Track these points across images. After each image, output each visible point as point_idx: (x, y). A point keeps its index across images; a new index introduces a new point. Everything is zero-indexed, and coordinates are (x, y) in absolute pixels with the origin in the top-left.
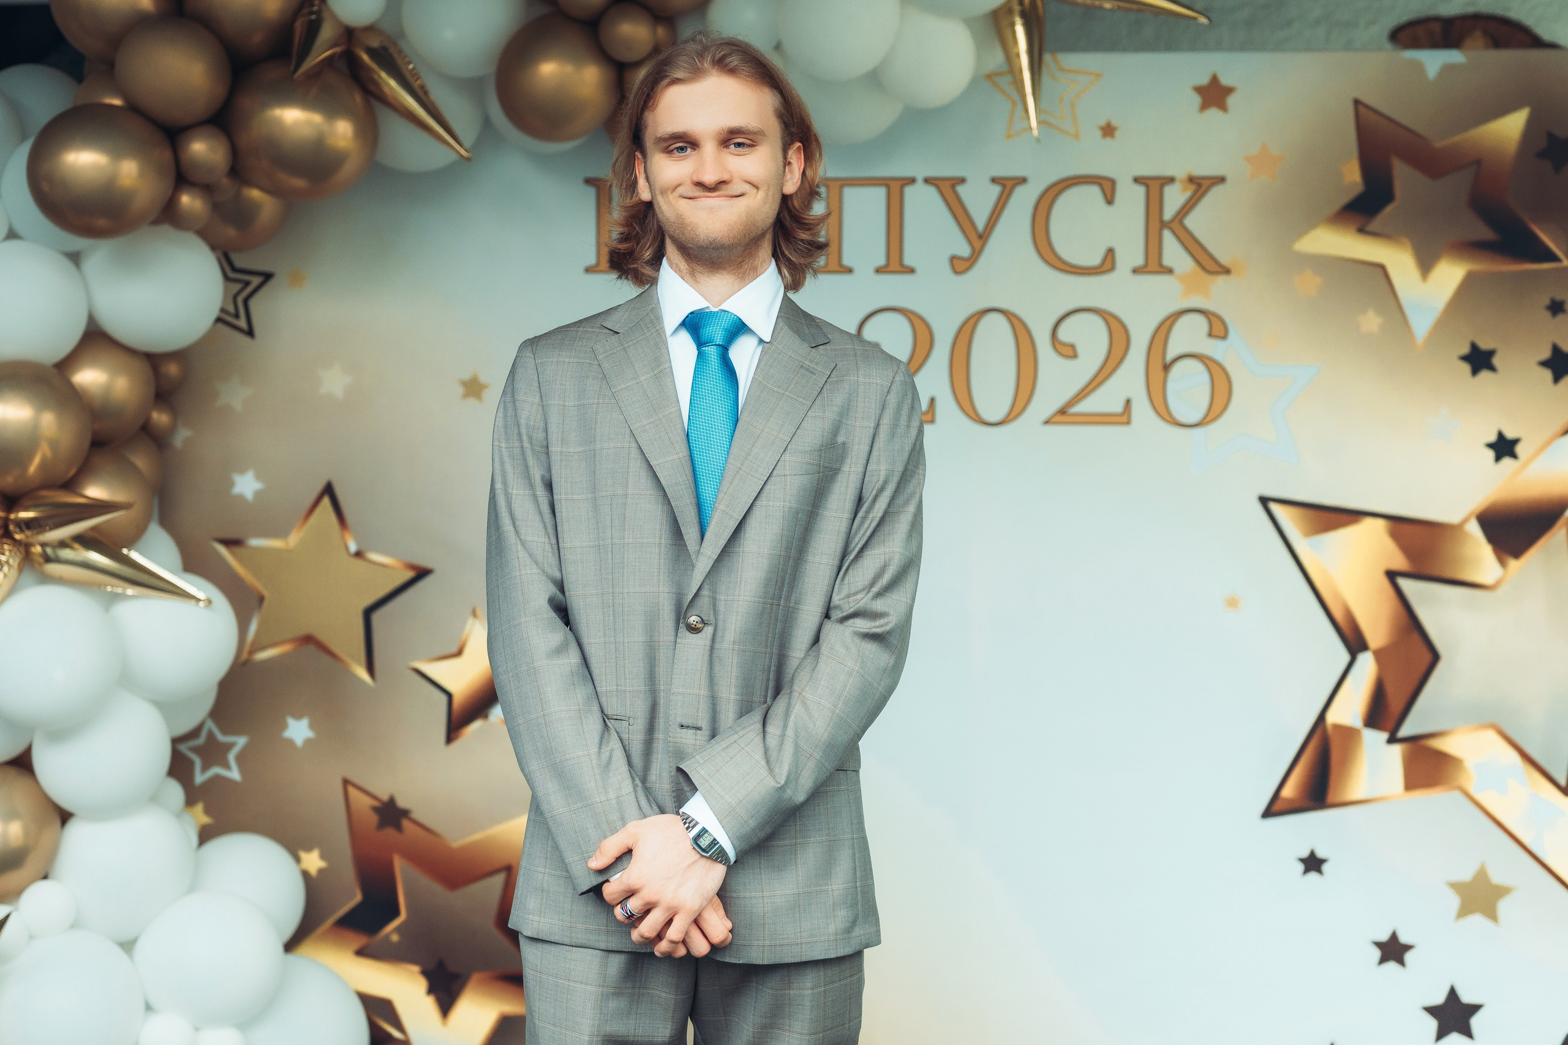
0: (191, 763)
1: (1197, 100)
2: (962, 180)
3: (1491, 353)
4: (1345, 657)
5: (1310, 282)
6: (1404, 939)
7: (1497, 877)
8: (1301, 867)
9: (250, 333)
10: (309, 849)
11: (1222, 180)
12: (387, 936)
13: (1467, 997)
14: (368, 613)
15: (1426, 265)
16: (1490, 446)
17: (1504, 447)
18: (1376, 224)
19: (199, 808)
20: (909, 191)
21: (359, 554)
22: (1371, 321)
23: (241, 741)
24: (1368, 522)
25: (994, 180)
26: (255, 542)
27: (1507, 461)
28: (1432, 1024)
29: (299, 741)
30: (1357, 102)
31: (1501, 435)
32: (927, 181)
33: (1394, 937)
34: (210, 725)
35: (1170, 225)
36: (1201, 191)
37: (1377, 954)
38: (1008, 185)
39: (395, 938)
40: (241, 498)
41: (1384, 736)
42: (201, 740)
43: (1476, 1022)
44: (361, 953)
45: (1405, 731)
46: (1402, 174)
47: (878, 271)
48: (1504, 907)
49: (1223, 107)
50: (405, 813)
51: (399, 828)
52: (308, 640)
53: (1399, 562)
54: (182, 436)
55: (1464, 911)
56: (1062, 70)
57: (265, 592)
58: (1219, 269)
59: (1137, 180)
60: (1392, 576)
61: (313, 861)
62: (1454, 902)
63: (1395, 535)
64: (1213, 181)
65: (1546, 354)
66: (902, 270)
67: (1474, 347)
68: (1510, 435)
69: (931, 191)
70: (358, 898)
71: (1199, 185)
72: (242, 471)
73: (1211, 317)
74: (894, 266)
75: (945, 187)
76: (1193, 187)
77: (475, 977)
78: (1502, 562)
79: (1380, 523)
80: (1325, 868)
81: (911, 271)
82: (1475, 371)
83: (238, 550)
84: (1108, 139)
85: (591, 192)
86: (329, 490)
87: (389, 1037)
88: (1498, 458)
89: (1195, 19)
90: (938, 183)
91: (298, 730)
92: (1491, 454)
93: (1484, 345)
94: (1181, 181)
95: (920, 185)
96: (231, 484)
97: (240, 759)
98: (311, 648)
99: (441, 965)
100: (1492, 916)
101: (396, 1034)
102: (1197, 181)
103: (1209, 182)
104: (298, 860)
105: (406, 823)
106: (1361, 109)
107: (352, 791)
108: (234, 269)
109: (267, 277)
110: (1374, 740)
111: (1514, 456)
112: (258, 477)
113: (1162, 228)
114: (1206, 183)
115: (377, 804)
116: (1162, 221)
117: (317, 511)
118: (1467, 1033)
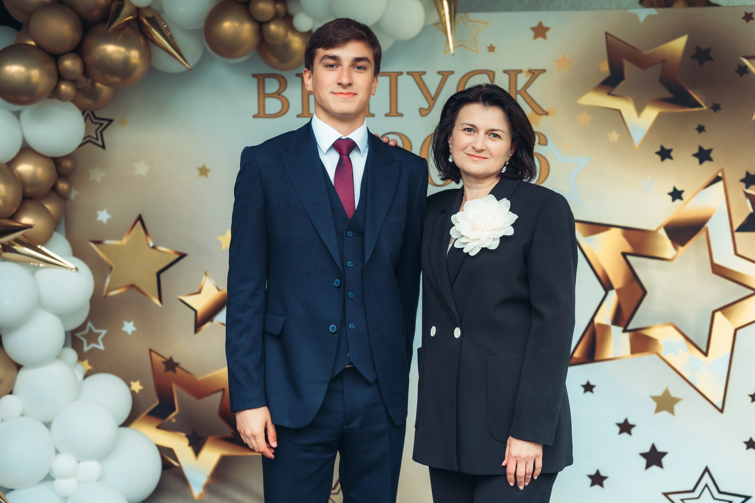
0: (82, 342)
1: (532, 34)
2: (424, 73)
3: (670, 151)
4: (603, 293)
5: (585, 118)
6: (631, 422)
7: (674, 394)
8: (583, 389)
9: (103, 147)
10: (135, 381)
11: (544, 71)
12: (170, 420)
13: (660, 449)
14: (159, 274)
15: (639, 110)
16: (670, 194)
17: (676, 195)
18: (616, 91)
19: (86, 362)
20: (400, 78)
21: (154, 247)
22: (614, 136)
23: (104, 332)
24: (613, 230)
25: (439, 73)
26: (108, 242)
27: (678, 201)
28: (643, 462)
29: (129, 332)
30: (607, 34)
31: (675, 189)
32: (408, 73)
33: (626, 421)
34: (90, 324)
35: (521, 92)
36: (535, 76)
37: (618, 429)
38: (445, 75)
39: (174, 421)
40: (101, 222)
41: (621, 329)
42: (86, 332)
43: (664, 460)
44: (159, 427)
45: (631, 326)
46: (628, 67)
47: (386, 115)
48: (677, 407)
49: (544, 37)
50: (177, 365)
51: (174, 371)
52: (132, 286)
53: (628, 248)
54: (74, 194)
55: (658, 410)
56: (470, 21)
57: (113, 265)
58: (544, 113)
59: (505, 72)
60: (624, 255)
61: (137, 386)
62: (654, 405)
63: (626, 236)
64: (541, 72)
65: (696, 151)
66: (398, 115)
67: (662, 148)
68: (679, 189)
69: (410, 78)
70: (157, 403)
71: (534, 74)
72: (101, 210)
73: (539, 135)
74: (394, 113)
75: (417, 76)
76: (531, 75)
77: (210, 438)
78: (676, 248)
79: (619, 231)
80: (594, 389)
81: (402, 115)
82: (663, 159)
83: (100, 245)
84: (491, 53)
85: (255, 80)
86: (140, 218)
87: (172, 465)
88: (674, 200)
90: (414, 74)
91: (129, 327)
92: (670, 198)
93: (667, 147)
94: (525, 72)
95: (405, 76)
96: (97, 216)
97: (103, 340)
98: (133, 290)
99: (194, 433)
100: (672, 411)
101: (175, 464)
102: (533, 72)
103: (538, 72)
104: (129, 386)
105: (177, 369)
106: (609, 36)
107: (153, 354)
108: (96, 118)
109: (111, 121)
110: (616, 331)
111: (681, 198)
112: (108, 212)
113: (516, 94)
114: (537, 73)
115: (164, 360)
116: (516, 91)
117: (136, 227)
118: (660, 465)
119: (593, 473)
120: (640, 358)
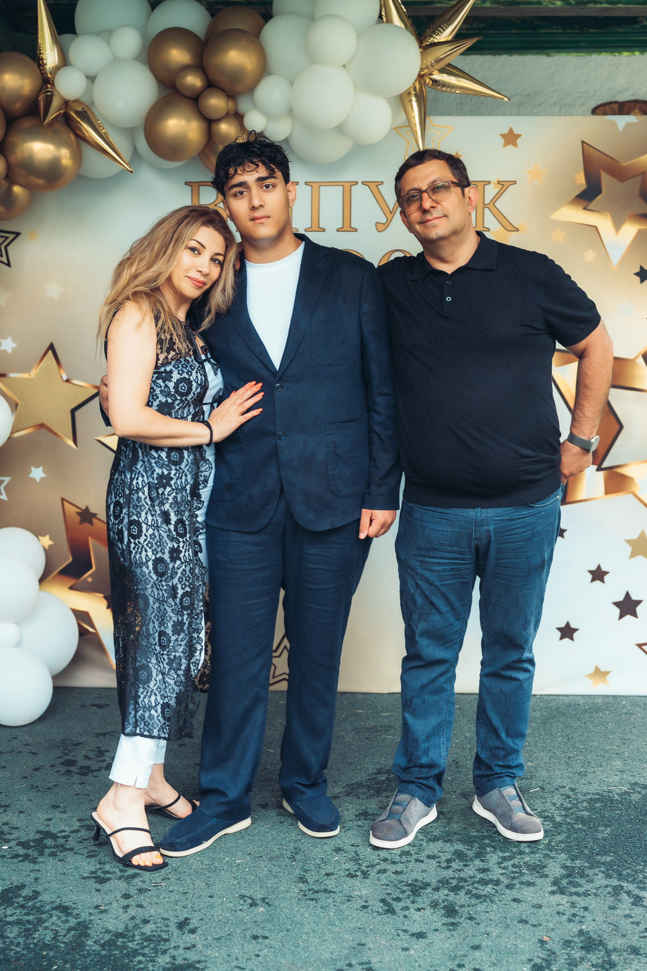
1: (502, 141)
2: (382, 183)
5: (559, 235)
6: (604, 569)
9: (9, 265)
10: (44, 535)
11: (515, 182)
12: (86, 579)
13: (634, 597)
14: (73, 412)
15: (618, 226)
18: (592, 206)
20: (354, 188)
21: (67, 381)
22: (590, 256)
23: (7, 479)
26: (12, 375)
28: (617, 611)
29: (38, 480)
30: (583, 142)
32: (363, 183)
33: (599, 567)
35: (489, 206)
36: (505, 188)
37: (590, 576)
39: (90, 580)
40: (5, 352)
41: (595, 467)
43: (639, 609)
44: (71, 588)
45: (605, 465)
46: (606, 179)
47: (338, 230)
49: (515, 145)
50: (94, 515)
51: (91, 523)
52: (42, 426)
55: (634, 555)
56: (433, 125)
57: (19, 402)
58: (513, 229)
61: (47, 541)
62: (629, 549)
64: (512, 183)
66: (351, 230)
67: (642, 268)
69: (366, 188)
70: (71, 560)
71: (503, 185)
72: (5, 338)
74: (347, 228)
75: (373, 186)
76: (501, 186)
80: (565, 533)
81: (356, 230)
82: (642, 281)
83: (4, 379)
85: (189, 187)
86: (51, 347)
87: (88, 630)
89: (503, 99)
90: (369, 184)
91: (37, 473)
94: (494, 183)
95: (360, 185)
97: (5, 488)
98: (44, 430)
101: (91, 630)
102: (503, 183)
103: (508, 184)
104: (39, 540)
105: (94, 520)
106: (585, 146)
107: (65, 503)
108: (1, 230)
109: (18, 234)
112: (13, 341)
113: (484, 207)
114: (506, 184)
115: (79, 511)
116: (484, 205)
117: (45, 358)
118: (635, 615)
119: (563, 625)
120: (615, 498)
